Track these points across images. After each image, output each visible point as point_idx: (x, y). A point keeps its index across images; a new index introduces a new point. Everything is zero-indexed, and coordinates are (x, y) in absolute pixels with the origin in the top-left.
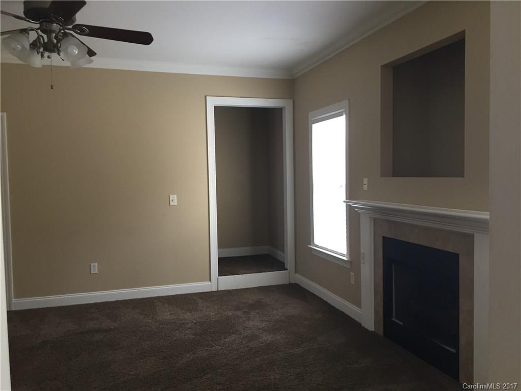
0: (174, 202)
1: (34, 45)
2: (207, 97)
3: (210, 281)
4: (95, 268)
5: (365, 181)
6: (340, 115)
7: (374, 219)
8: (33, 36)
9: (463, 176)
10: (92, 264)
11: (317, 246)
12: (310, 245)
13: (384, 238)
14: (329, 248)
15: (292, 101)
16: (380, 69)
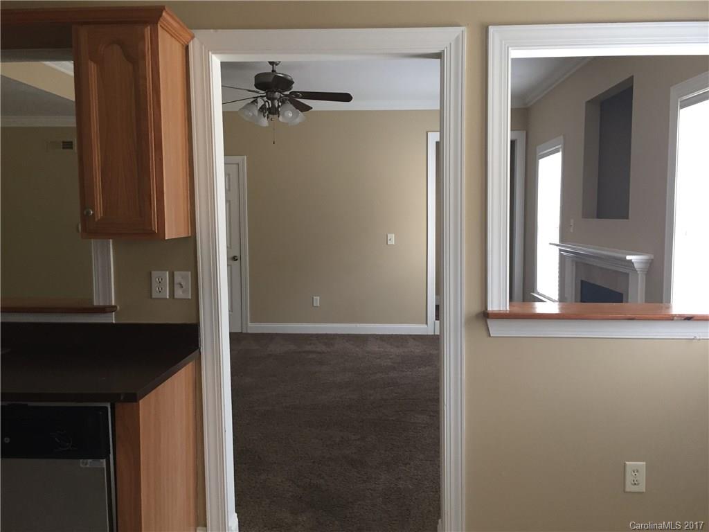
0: (391, 242)
1: (262, 109)
2: (429, 133)
3: (427, 323)
4: (317, 301)
5: (572, 221)
6: (556, 151)
7: (577, 263)
8: (260, 103)
9: (627, 218)
10: (315, 297)
11: (538, 294)
12: (533, 292)
13: (582, 281)
14: (547, 295)
15: (525, 132)
16: (584, 105)
